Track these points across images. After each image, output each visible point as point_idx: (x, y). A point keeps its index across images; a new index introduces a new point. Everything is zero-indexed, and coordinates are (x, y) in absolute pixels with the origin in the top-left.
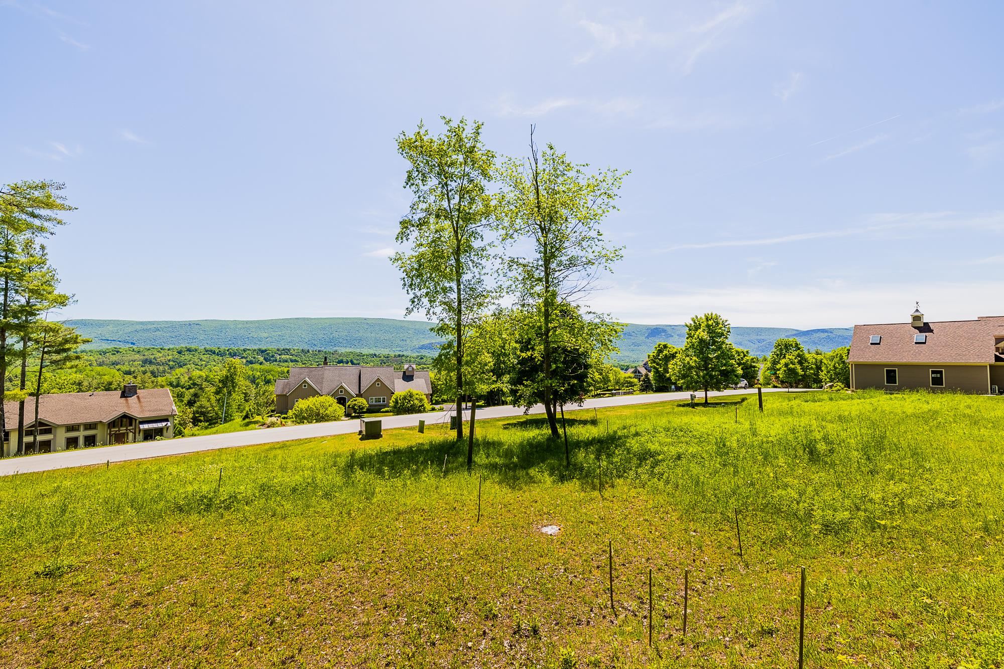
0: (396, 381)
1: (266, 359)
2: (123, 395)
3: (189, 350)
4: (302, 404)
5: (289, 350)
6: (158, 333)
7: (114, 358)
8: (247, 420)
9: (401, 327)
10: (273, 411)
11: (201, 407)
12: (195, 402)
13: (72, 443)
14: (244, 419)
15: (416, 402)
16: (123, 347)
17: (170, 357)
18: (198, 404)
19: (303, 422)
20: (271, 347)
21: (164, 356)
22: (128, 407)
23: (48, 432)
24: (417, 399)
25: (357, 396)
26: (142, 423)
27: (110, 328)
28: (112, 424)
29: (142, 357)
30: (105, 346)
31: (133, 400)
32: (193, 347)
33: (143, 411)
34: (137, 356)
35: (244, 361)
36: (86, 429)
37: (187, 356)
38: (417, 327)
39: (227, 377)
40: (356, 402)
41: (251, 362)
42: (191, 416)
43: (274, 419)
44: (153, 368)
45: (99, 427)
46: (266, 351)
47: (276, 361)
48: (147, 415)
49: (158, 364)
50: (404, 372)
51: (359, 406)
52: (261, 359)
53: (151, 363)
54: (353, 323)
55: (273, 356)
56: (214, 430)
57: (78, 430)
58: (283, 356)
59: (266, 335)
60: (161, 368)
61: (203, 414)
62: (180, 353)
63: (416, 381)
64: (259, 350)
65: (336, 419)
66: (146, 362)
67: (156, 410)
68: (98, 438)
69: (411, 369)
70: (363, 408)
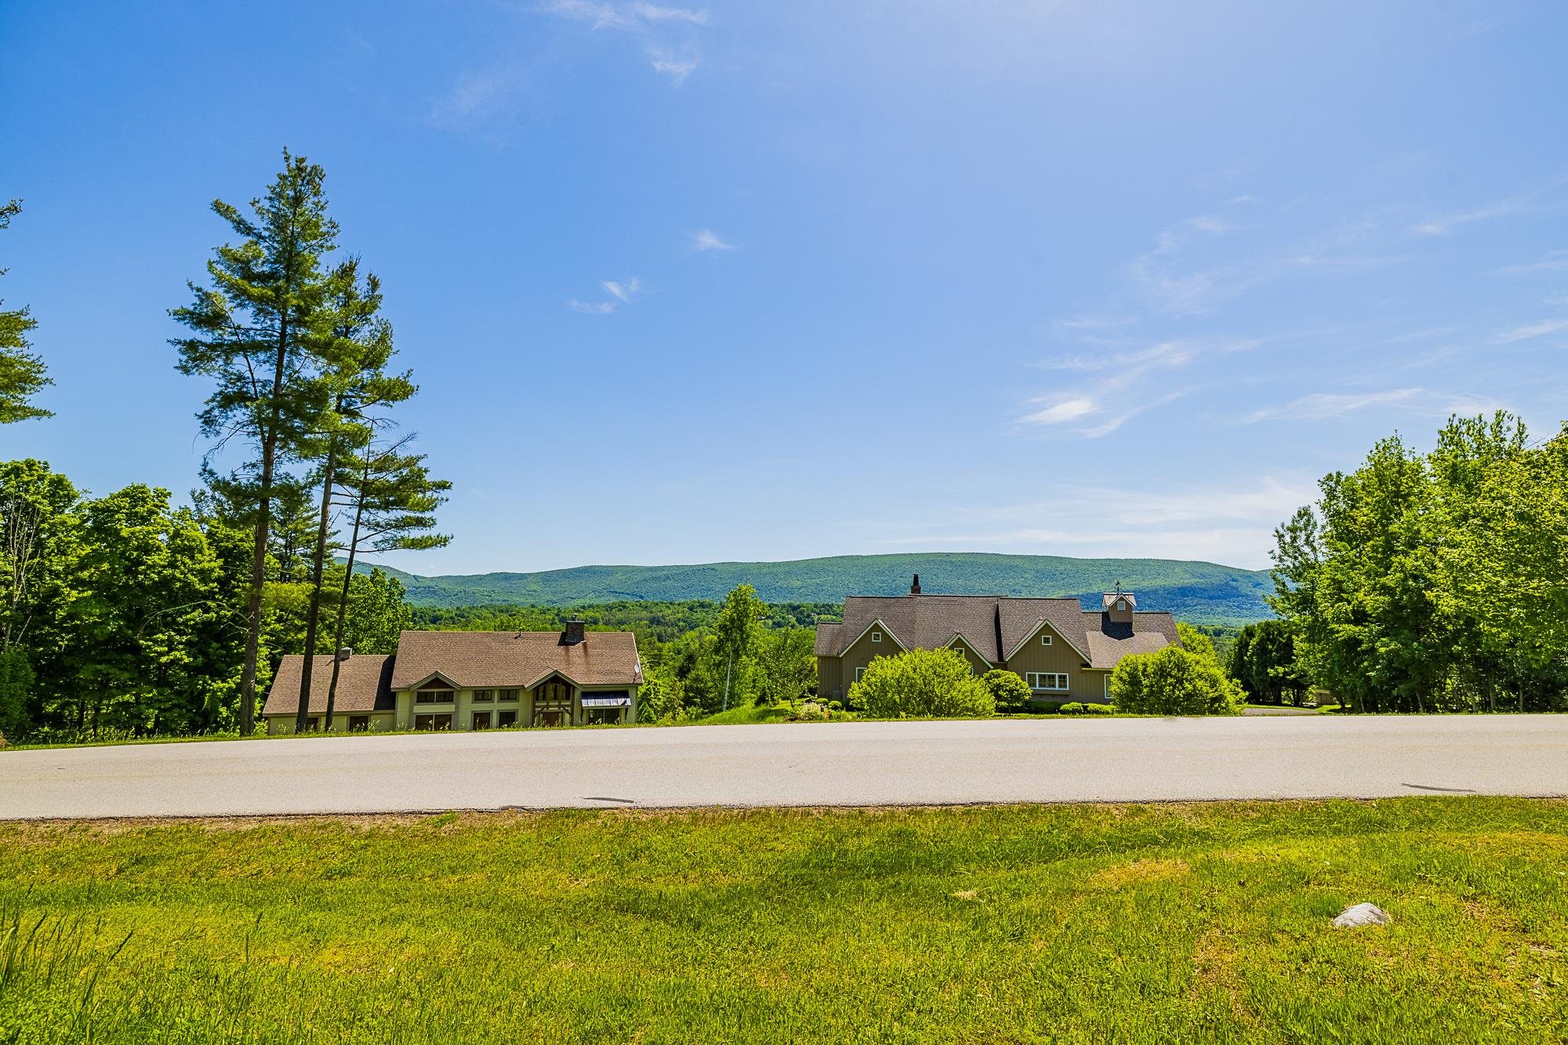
0: (1089, 634)
1: (798, 620)
2: (564, 641)
3: (702, 605)
7: (620, 616)
8: (763, 707)
10: (812, 691)
11: (697, 679)
12: (689, 671)
14: (757, 704)
15: (1200, 684)
17: (680, 615)
18: (692, 674)
20: (808, 602)
21: (674, 613)
22: (568, 661)
24: (1200, 676)
25: (996, 666)
26: (587, 695)
28: (539, 693)
29: (649, 615)
31: (576, 649)
32: (707, 600)
33: (588, 672)
34: (644, 614)
36: (501, 699)
37: (699, 615)
40: (1001, 680)
41: (778, 623)
42: (682, 694)
43: (815, 708)
44: (659, 629)
45: (521, 695)
46: (799, 607)
47: (813, 622)
48: (595, 680)
49: (667, 624)
50: (1105, 615)
51: (1011, 691)
52: (793, 620)
53: (659, 623)
55: (808, 616)
56: (709, 719)
59: (799, 584)
60: (669, 630)
61: (700, 692)
62: (691, 609)
63: (1141, 637)
64: (790, 606)
66: (655, 621)
67: (610, 672)
68: (519, 718)
69: (1122, 607)
70: (1018, 698)
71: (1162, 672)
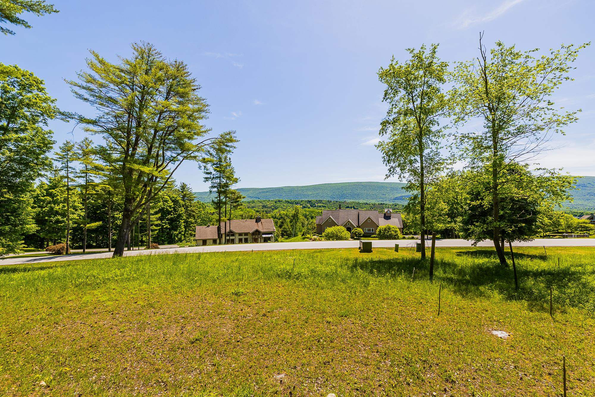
0: (380, 219)
1: (311, 206)
2: (256, 222)
3: (279, 201)
4: (329, 230)
5: (322, 201)
6: (267, 193)
7: (253, 205)
8: (304, 236)
9: (382, 187)
10: (315, 233)
11: (285, 228)
12: (282, 226)
13: (240, 241)
14: (302, 236)
15: (392, 232)
16: (256, 200)
17: (272, 205)
18: (283, 227)
19: (330, 240)
20: (313, 200)
21: (270, 204)
22: (258, 226)
23: (233, 235)
24: (393, 231)
25: (357, 227)
26: (263, 234)
27: (251, 191)
28: (253, 234)
29: (262, 205)
30: (250, 200)
31: (260, 223)
32: (281, 199)
33: (263, 229)
34: (260, 204)
35: (302, 206)
36: (245, 235)
37: (278, 204)
38: (392, 186)
39: (295, 214)
40: (357, 231)
41: (304, 207)
42: (281, 232)
43: (315, 237)
44: (266, 209)
45: (249, 234)
46: (311, 201)
47: (316, 206)
48: (265, 231)
49: (268, 208)
50: (385, 214)
51: (359, 233)
52: (309, 206)
53: (265, 207)
54: (354, 185)
55: (314, 204)
56: (290, 240)
57: (242, 235)
58: (319, 204)
59: (311, 193)
60: (269, 209)
61: (285, 232)
62: (276, 202)
63: (392, 219)
64: (308, 201)
65: (346, 239)
66: (264, 207)
67: (268, 229)
68: (249, 240)
69: (389, 212)
70: (361, 234)
71: (385, 230)
